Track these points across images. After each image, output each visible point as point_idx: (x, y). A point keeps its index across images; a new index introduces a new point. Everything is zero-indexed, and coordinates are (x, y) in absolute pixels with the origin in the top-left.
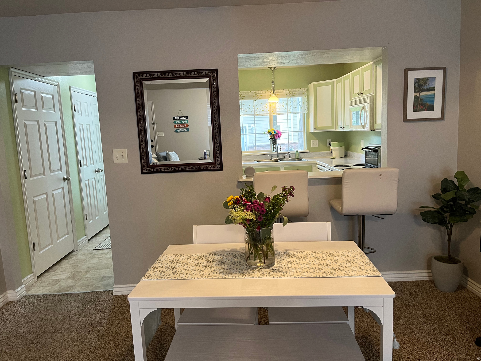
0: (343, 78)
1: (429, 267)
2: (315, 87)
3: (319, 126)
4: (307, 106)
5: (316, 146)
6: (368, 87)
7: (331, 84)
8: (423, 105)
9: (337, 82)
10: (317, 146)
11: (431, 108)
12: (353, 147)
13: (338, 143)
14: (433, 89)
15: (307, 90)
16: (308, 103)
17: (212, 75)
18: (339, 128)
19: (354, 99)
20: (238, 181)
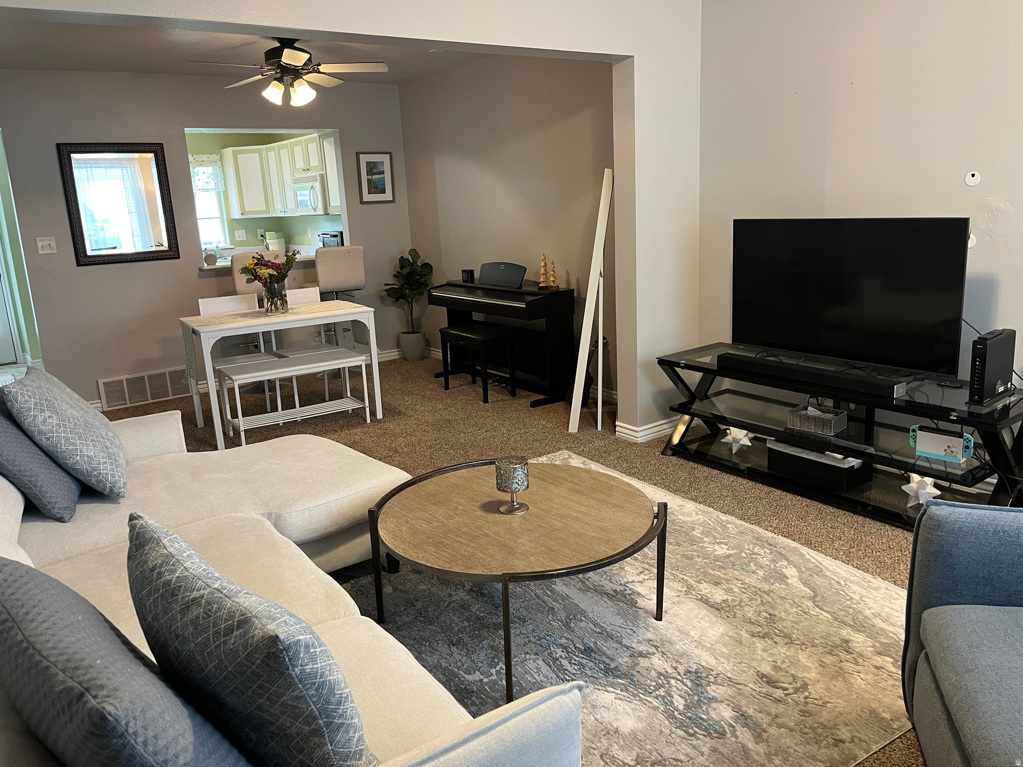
0: (277, 146)
1: (398, 346)
2: (235, 154)
3: (247, 209)
4: (223, 181)
5: (243, 239)
6: (315, 162)
7: (260, 152)
8: (376, 187)
9: (267, 150)
10: (245, 239)
11: (383, 191)
12: (296, 238)
13: (276, 234)
14: (383, 173)
15: (221, 157)
16: (224, 176)
17: (158, 150)
18: (278, 212)
19: (297, 176)
20: (201, 270)
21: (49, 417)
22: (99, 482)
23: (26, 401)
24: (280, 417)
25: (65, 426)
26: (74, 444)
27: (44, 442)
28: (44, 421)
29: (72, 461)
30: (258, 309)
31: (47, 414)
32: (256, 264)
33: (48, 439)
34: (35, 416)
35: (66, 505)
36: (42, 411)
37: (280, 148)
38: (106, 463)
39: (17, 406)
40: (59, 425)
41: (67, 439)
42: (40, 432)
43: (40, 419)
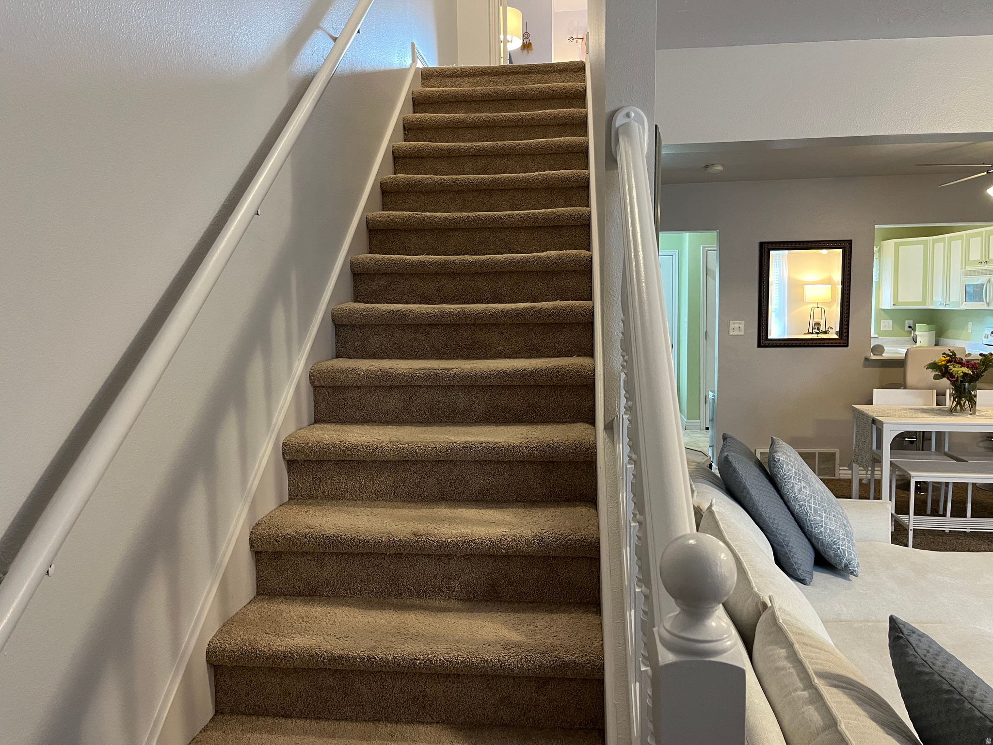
0: (949, 238)
2: (897, 246)
3: (900, 300)
4: (878, 272)
5: (887, 329)
7: (925, 244)
9: (934, 242)
12: (950, 332)
13: (927, 326)
15: (880, 248)
16: (880, 267)
17: (846, 246)
18: (937, 303)
19: (968, 268)
20: (867, 359)
21: (804, 487)
22: (836, 555)
23: (789, 470)
24: (947, 523)
25: (814, 497)
26: (820, 516)
27: (797, 508)
28: (800, 490)
29: (817, 531)
30: (935, 406)
31: (803, 484)
32: (949, 361)
33: (801, 506)
34: (794, 484)
35: (808, 570)
36: (800, 481)
37: (951, 239)
38: (844, 539)
39: (781, 473)
40: (810, 496)
41: (815, 510)
42: (795, 499)
43: (797, 487)
